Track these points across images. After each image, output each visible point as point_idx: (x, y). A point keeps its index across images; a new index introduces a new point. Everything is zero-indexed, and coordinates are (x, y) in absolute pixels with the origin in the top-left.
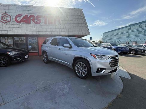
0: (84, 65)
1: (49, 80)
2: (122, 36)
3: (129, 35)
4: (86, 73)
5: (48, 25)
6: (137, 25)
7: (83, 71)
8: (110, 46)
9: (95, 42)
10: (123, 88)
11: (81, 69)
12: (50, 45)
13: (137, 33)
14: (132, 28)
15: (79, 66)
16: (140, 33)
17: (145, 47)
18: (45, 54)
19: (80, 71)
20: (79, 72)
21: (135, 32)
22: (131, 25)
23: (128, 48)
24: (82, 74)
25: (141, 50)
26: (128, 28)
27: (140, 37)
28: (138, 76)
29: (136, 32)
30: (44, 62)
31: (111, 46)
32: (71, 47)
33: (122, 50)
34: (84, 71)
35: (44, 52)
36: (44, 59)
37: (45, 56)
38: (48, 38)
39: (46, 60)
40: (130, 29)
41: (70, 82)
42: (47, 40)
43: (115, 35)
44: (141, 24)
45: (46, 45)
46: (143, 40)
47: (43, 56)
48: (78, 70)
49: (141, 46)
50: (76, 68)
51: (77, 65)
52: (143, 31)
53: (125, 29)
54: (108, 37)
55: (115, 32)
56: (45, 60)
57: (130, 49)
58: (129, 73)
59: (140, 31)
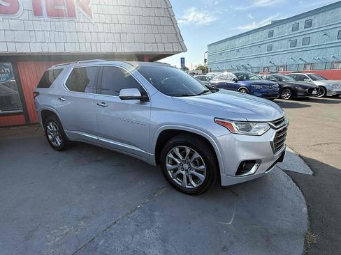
0: (197, 155)
1: (83, 218)
2: (255, 52)
3: (270, 48)
4: (202, 177)
5: (46, 18)
6: (288, 25)
7: (194, 172)
8: (233, 82)
9: (188, 69)
10: (308, 206)
11: (186, 166)
12: (67, 92)
13: (286, 43)
14: (276, 30)
15: (179, 158)
16: (294, 44)
17: (310, 79)
18: (52, 121)
19: (184, 172)
20: (180, 176)
21: (284, 41)
22: (275, 24)
23: (278, 85)
24: (188, 182)
25: (305, 87)
26: (269, 30)
27: (293, 55)
28: (325, 162)
29: (286, 41)
30: (53, 147)
31: (236, 82)
32: (144, 98)
33: (264, 90)
34: (197, 171)
35: (49, 115)
36: (50, 137)
37: (51, 127)
38: (54, 67)
39: (58, 139)
40: (271, 34)
41: (157, 213)
42: (51, 74)
43: (238, 51)
44: (297, 22)
45: (51, 91)
46: (301, 62)
47: (46, 129)
48: (175, 170)
49: (302, 78)
50: (168, 165)
51: (171, 156)
52: (300, 40)
53: (261, 33)
54: (221, 54)
55: (238, 42)
56: (54, 140)
57: (280, 86)
58: (300, 156)
59: (294, 39)
